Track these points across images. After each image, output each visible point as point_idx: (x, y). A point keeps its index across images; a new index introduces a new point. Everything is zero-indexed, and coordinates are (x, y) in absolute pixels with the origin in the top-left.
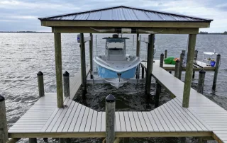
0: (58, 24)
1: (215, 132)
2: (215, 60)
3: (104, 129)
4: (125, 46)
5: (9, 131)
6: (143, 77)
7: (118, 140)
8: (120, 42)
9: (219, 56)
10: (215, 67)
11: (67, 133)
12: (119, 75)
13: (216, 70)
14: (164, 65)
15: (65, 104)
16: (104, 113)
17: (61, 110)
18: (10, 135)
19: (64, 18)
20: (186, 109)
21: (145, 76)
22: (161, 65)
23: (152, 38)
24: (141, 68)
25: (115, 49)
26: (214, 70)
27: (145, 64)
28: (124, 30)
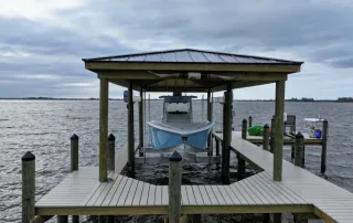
1: (316, 205)
2: (321, 129)
4: (191, 108)
5: (36, 205)
6: (217, 154)
7: (185, 217)
8: (185, 102)
9: (325, 123)
10: (321, 139)
11: (116, 207)
12: (185, 138)
13: (323, 144)
14: (248, 137)
15: (109, 176)
17: (105, 184)
18: (37, 209)
20: (278, 183)
21: (221, 153)
22: (244, 137)
23: (228, 96)
24: (214, 143)
25: (177, 113)
26: (321, 144)
27: (221, 136)
28: (191, 75)
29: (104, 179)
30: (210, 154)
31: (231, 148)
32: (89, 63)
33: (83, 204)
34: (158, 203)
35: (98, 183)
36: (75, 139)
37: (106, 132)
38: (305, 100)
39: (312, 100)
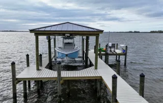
0: (37, 32)
2: (125, 49)
3: (57, 76)
7: (63, 80)
9: (127, 47)
10: (125, 53)
12: (67, 55)
15: (40, 69)
16: (56, 72)
17: (38, 71)
18: (17, 79)
19: (40, 30)
20: (96, 70)
28: (66, 35)
29: (38, 69)
30: (83, 59)
31: (88, 57)
32: (31, 31)
33: (31, 77)
34: (54, 76)
35: (36, 71)
36: (28, 56)
37: (38, 53)
38: (135, 32)
39: (139, 32)
